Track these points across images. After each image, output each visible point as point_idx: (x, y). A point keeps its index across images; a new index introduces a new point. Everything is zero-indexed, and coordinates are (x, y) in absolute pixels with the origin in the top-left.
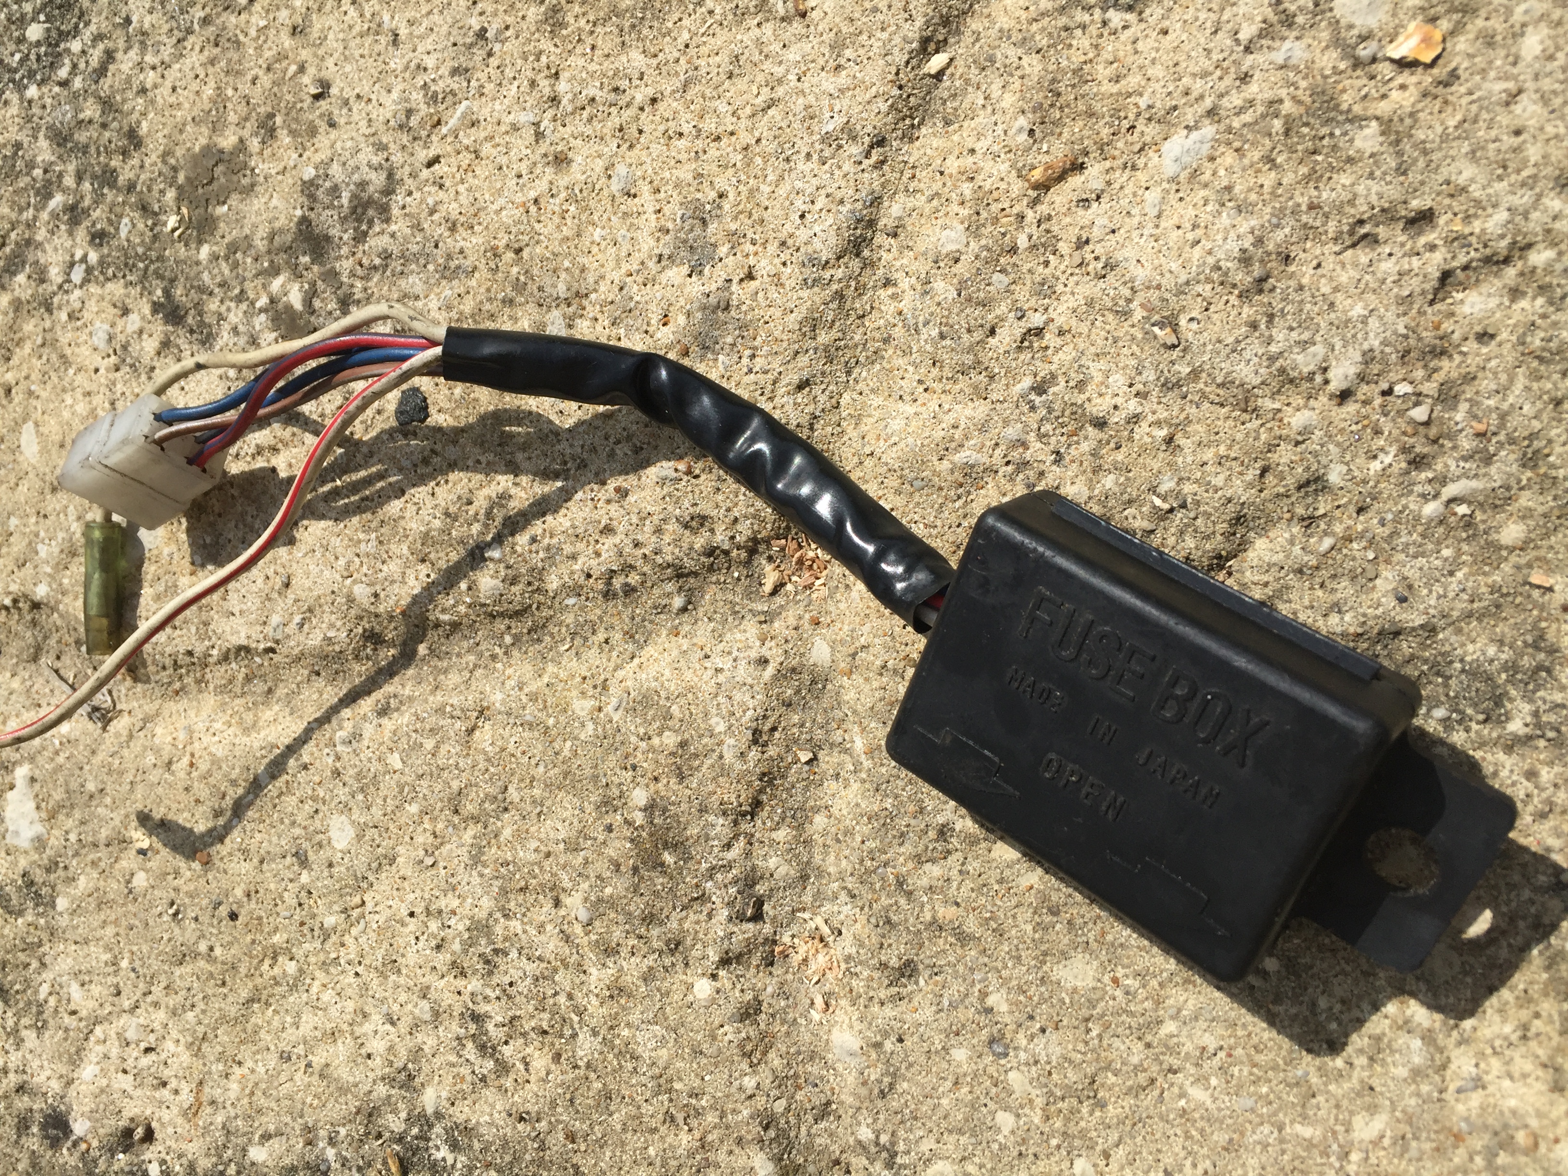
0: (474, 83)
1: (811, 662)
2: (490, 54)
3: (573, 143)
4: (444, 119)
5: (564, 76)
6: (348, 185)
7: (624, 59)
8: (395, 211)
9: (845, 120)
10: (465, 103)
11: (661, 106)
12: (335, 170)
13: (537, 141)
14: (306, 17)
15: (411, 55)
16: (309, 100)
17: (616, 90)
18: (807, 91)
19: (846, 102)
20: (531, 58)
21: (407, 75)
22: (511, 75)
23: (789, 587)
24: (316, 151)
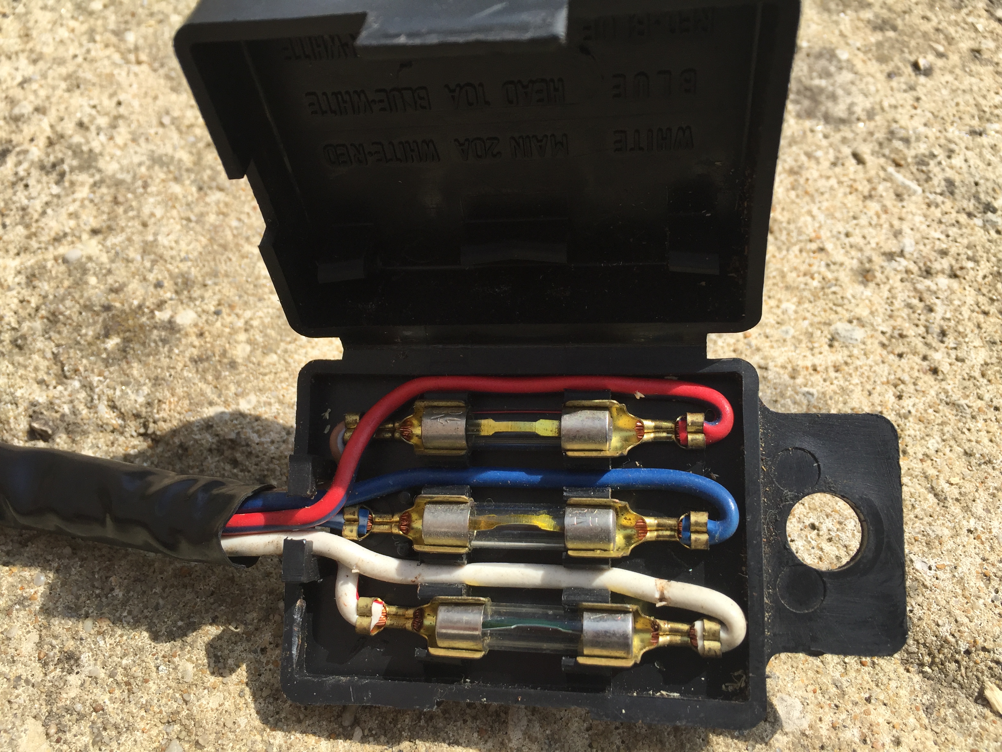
0: (940, 199)
2: (970, 215)
3: (885, 289)
4: (902, 170)
5: (954, 284)
6: (833, 85)
7: (978, 343)
8: (808, 124)
9: (928, 583)
10: (919, 190)
11: (929, 378)
12: (846, 76)
13: (884, 254)
14: (989, 62)
15: (963, 146)
16: (912, 58)
17: (943, 333)
18: (958, 540)
19: (949, 586)
20: (970, 253)
21: (943, 141)
22: (950, 233)
24: (864, 61)
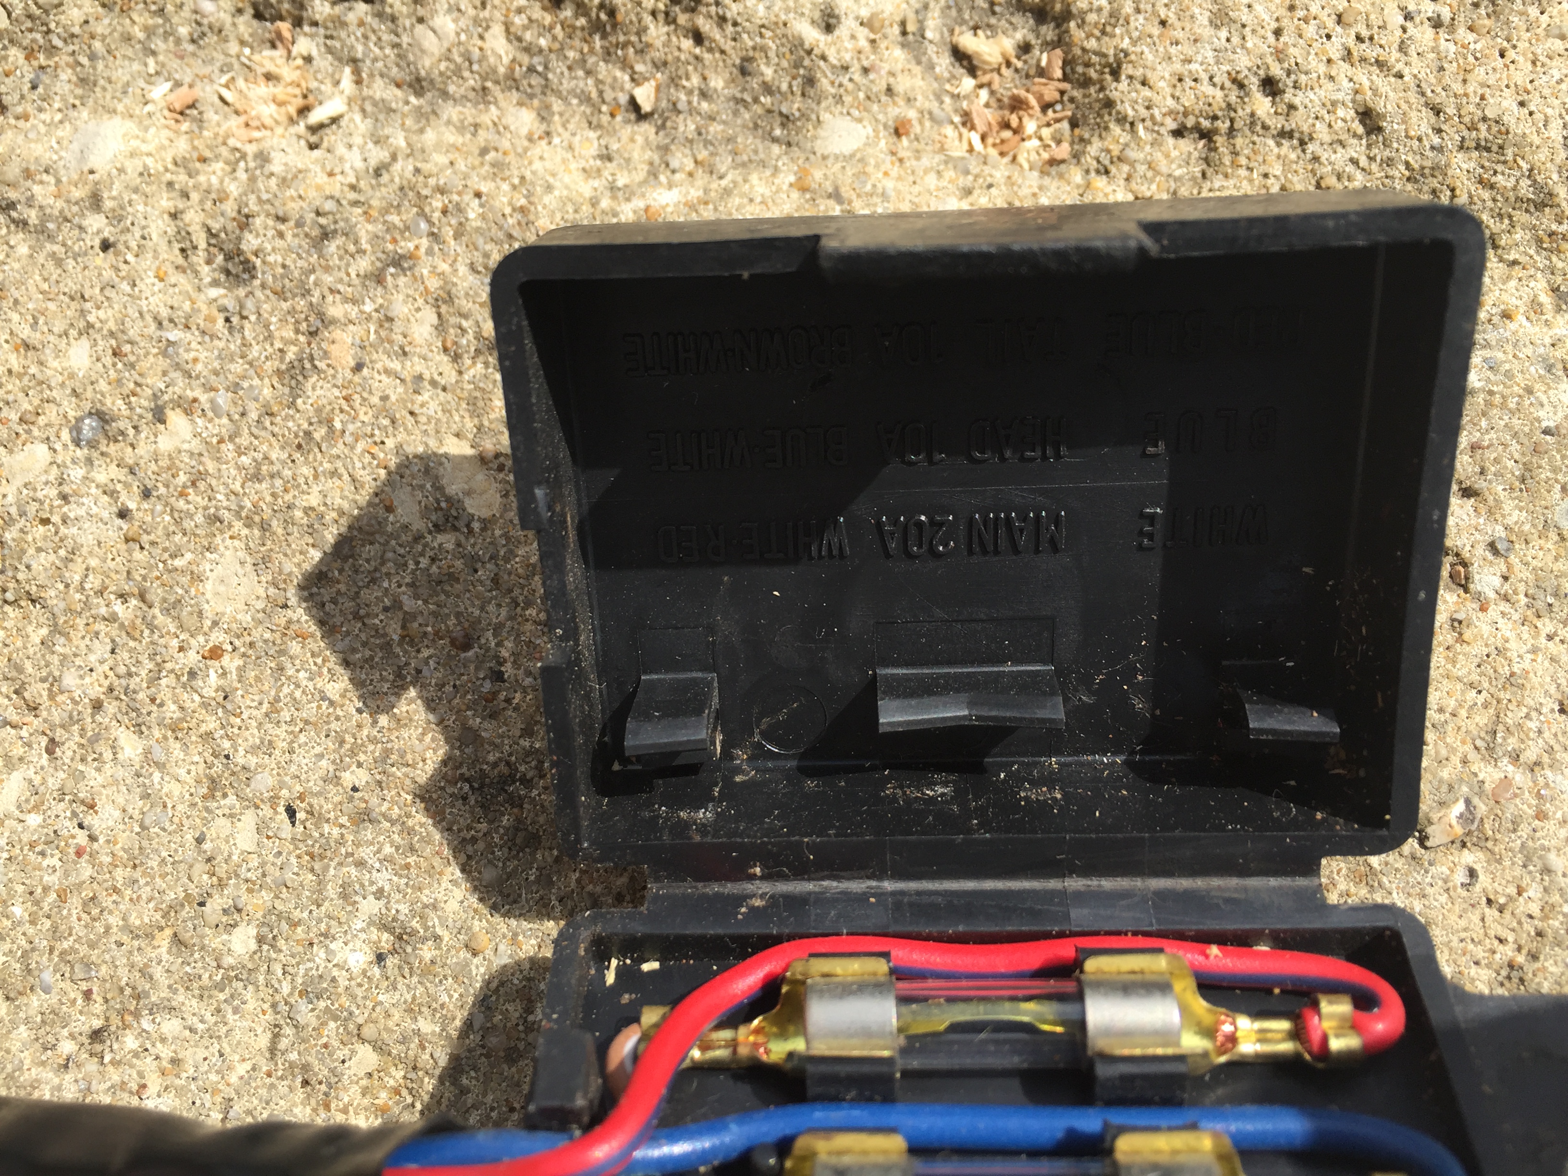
1: (825, 116)
23: (968, 83)
